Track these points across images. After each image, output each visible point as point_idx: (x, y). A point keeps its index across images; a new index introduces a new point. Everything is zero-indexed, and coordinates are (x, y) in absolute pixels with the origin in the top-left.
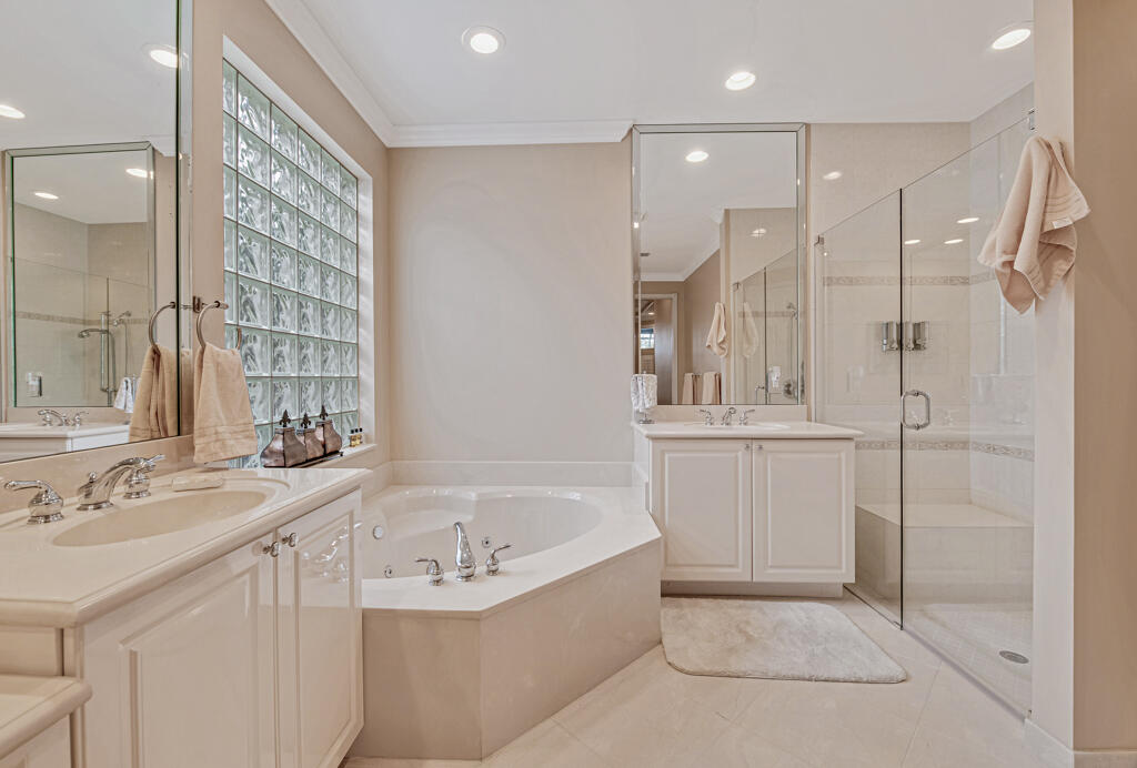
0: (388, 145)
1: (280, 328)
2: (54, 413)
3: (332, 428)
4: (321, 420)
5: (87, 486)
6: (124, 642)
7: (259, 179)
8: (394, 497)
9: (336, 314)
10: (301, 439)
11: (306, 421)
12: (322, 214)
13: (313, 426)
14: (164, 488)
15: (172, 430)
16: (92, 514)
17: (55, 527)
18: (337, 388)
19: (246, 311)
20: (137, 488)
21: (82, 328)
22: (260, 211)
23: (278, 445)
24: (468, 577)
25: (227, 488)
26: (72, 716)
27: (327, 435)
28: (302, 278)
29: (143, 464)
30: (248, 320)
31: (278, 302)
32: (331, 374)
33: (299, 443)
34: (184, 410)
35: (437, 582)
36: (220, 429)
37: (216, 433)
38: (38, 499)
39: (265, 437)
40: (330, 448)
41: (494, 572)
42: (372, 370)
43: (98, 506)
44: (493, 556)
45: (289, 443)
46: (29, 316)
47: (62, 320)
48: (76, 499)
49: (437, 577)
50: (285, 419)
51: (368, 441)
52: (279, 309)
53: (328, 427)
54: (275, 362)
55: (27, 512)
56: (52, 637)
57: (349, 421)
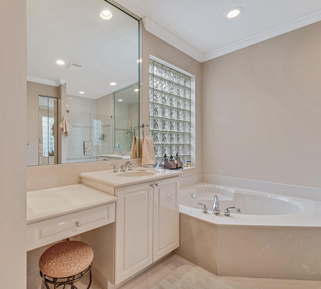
0: (201, 62)
1: (165, 130)
2: (121, 152)
3: (180, 160)
4: (176, 157)
5: (122, 166)
6: (124, 194)
7: (159, 89)
8: (200, 186)
9: (182, 124)
10: (170, 162)
11: (171, 157)
12: (178, 93)
13: (174, 159)
14: (135, 169)
15: (138, 157)
16: (122, 172)
17: (117, 173)
18: (182, 148)
19: (155, 126)
20: (130, 168)
21: (127, 131)
22: (159, 97)
23: (163, 163)
24: (217, 214)
25: (147, 171)
26: (115, 202)
27: (178, 162)
28: (171, 114)
29: (131, 163)
30: (156, 128)
31: (164, 122)
32: (180, 143)
33: (169, 163)
34: (140, 152)
35: (205, 212)
36: (147, 157)
37: (146, 158)
38: (114, 168)
39: (160, 161)
40: (179, 166)
41: (228, 215)
42: (194, 142)
43: (123, 171)
44: (227, 209)
45: (166, 163)
46: (117, 129)
47: (123, 130)
48: (120, 169)
49: (205, 211)
50: (165, 156)
51: (193, 166)
52: (164, 124)
53: (178, 159)
54: (163, 139)
55: (113, 170)
56: (114, 189)
57: (186, 158)
